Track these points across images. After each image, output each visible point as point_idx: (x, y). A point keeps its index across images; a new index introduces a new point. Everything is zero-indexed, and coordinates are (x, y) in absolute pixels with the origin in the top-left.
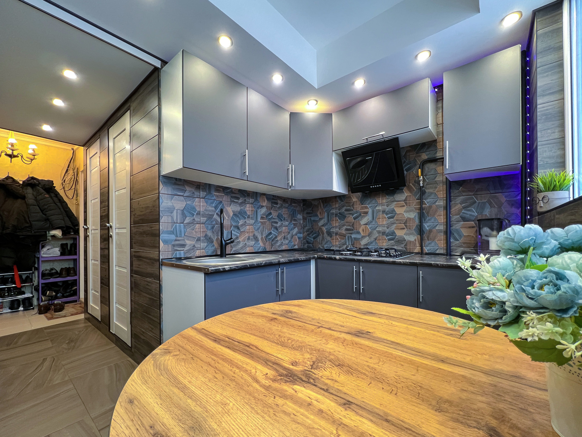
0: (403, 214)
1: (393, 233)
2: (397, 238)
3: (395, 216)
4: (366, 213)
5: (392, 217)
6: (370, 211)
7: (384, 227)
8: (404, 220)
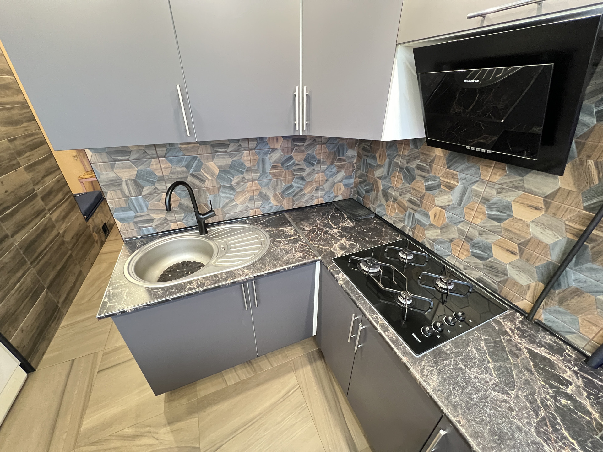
0: (528, 226)
1: (487, 249)
2: (491, 262)
3: (506, 219)
4: (451, 188)
5: (499, 220)
6: (459, 187)
7: (475, 228)
8: (524, 238)
